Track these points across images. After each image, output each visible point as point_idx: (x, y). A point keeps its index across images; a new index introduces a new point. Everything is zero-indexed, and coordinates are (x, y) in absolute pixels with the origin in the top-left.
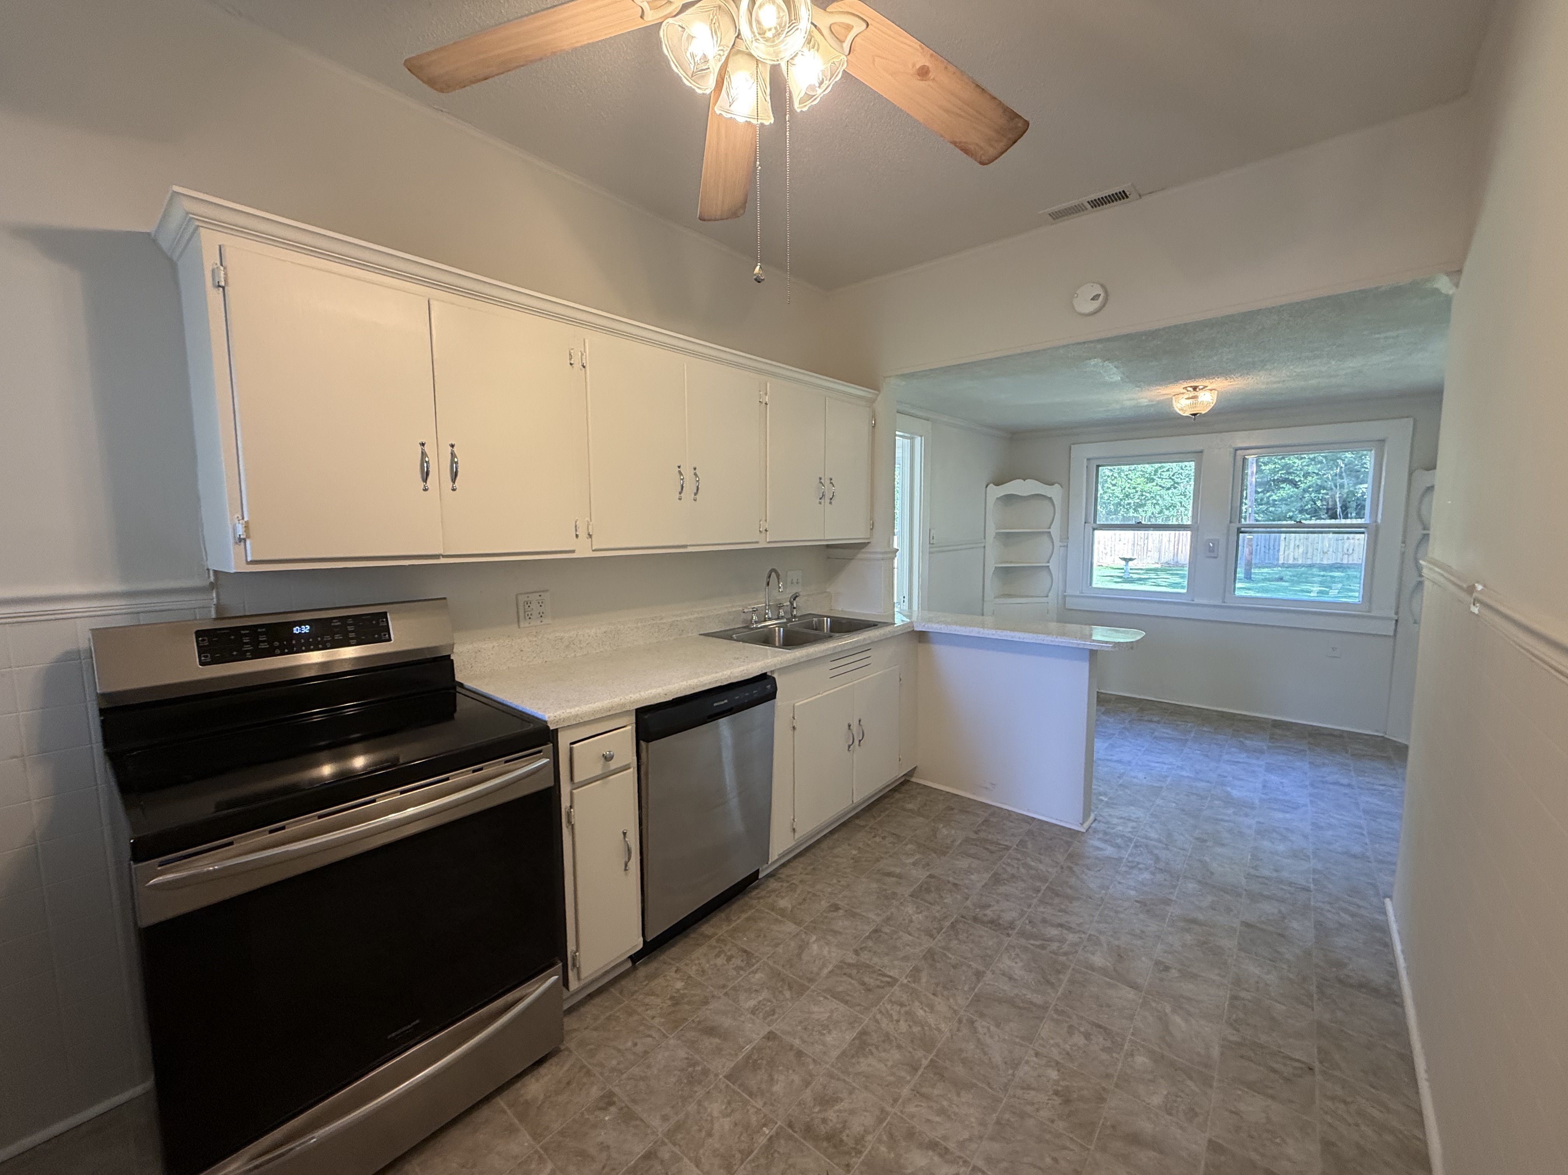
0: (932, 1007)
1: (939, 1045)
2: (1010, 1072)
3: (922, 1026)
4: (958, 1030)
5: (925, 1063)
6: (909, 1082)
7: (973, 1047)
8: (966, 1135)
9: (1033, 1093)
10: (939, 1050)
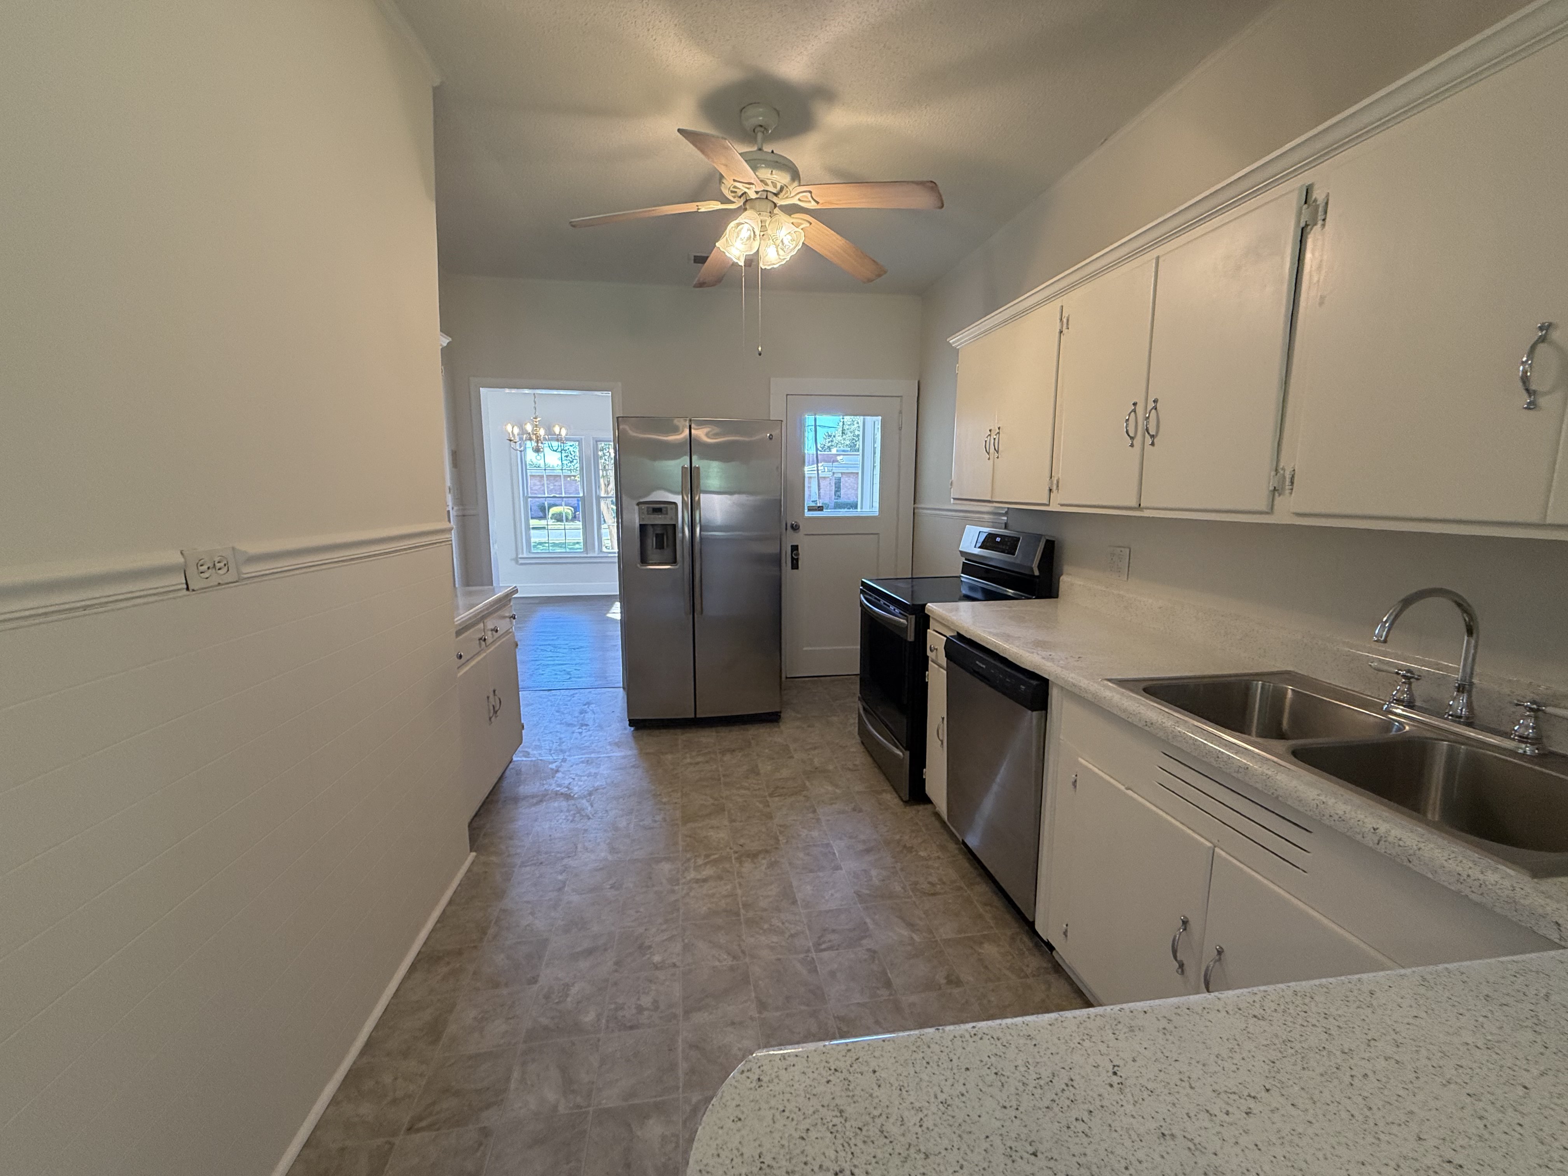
0: (772, 948)
1: (743, 926)
2: (686, 941)
3: (765, 931)
4: (739, 945)
5: (742, 911)
6: (742, 897)
7: (721, 941)
8: (692, 894)
9: (665, 937)
10: (741, 923)
